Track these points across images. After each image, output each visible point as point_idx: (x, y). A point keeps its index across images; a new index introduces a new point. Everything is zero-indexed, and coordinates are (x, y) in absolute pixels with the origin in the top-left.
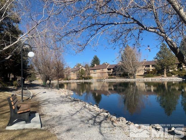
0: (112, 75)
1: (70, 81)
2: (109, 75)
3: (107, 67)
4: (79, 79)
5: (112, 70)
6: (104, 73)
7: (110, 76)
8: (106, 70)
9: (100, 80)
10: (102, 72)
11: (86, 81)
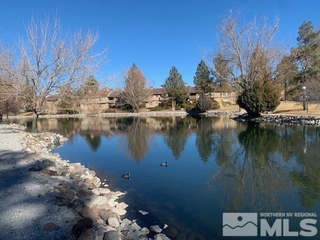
0: (114, 107)
1: (45, 116)
2: (110, 107)
3: (108, 96)
4: (61, 113)
5: (115, 100)
6: (102, 104)
7: (112, 108)
8: (106, 100)
9: (91, 115)
10: (100, 102)
11: (71, 116)
